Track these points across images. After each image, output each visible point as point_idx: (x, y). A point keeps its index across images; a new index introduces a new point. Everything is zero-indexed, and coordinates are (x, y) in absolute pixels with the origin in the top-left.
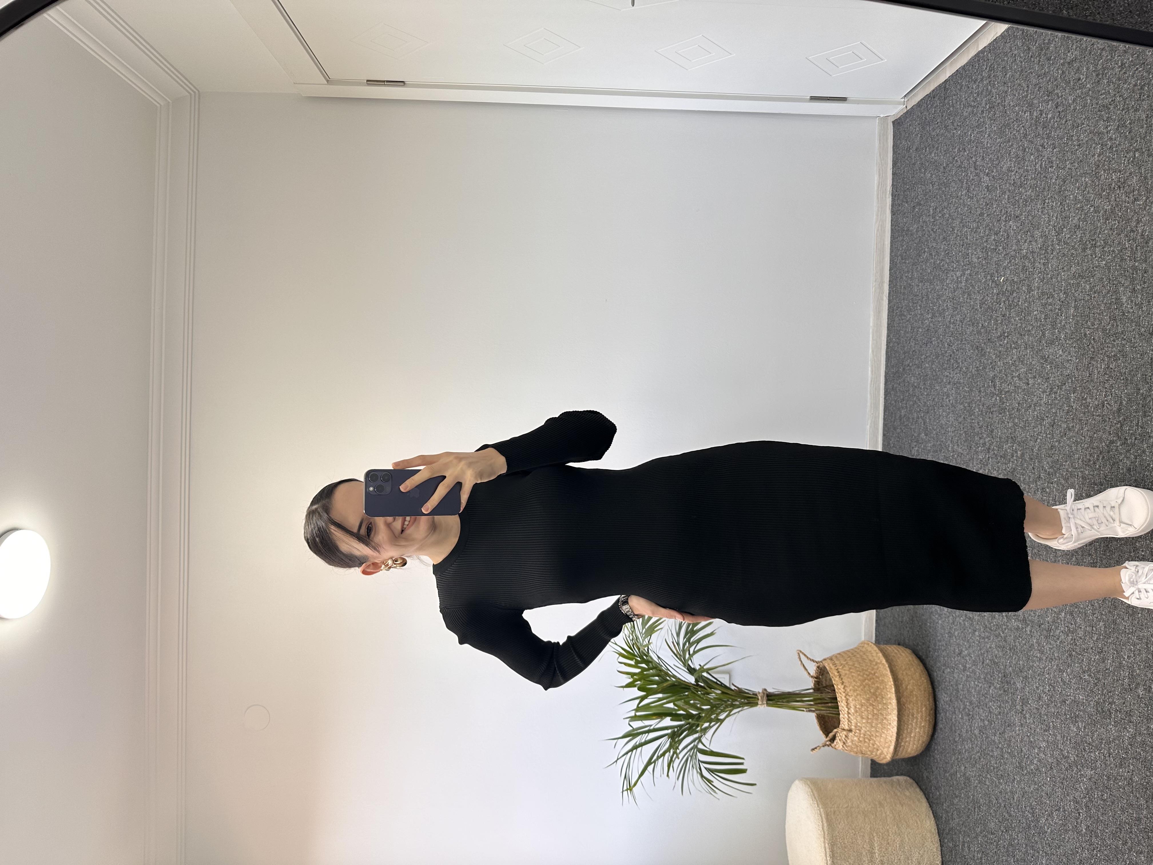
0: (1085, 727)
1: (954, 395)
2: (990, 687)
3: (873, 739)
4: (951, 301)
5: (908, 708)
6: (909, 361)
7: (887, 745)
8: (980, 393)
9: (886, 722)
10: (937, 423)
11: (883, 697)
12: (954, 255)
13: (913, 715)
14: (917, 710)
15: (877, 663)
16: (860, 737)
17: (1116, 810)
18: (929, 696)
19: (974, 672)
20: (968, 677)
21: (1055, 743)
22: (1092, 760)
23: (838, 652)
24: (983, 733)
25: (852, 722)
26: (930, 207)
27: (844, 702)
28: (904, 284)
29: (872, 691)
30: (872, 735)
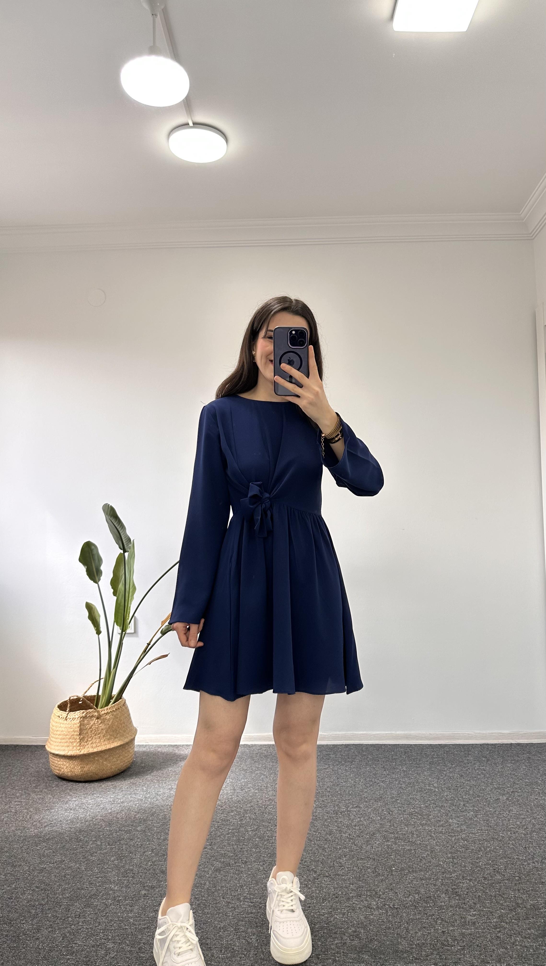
6: (371, 758)
28: (429, 753)
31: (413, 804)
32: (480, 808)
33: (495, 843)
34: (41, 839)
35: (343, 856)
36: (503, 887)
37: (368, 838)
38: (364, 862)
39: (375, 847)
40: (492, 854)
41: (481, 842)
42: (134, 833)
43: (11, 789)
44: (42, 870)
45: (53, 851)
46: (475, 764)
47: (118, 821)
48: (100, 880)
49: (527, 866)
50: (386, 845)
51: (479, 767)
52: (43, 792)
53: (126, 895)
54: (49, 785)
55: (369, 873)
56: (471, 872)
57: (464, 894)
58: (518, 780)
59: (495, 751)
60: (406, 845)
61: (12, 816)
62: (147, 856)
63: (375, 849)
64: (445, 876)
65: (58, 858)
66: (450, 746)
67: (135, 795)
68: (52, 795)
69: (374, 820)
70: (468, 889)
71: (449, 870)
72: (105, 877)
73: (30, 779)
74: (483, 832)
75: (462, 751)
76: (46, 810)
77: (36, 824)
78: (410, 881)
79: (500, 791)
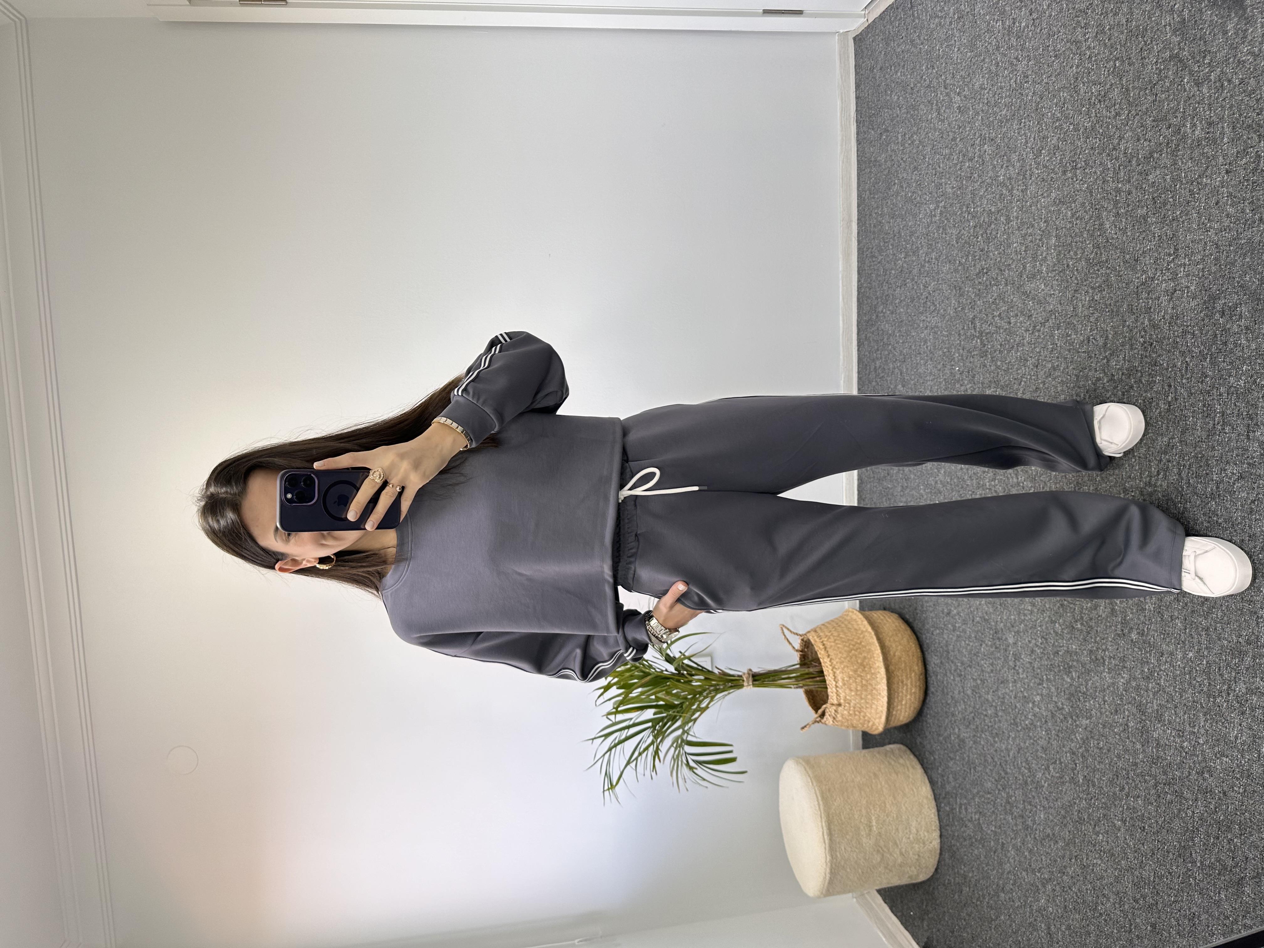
0: (1079, 677)
1: (931, 341)
2: (981, 645)
3: (863, 711)
4: (925, 238)
5: (897, 675)
6: (882, 307)
7: (878, 716)
8: (960, 337)
9: (876, 693)
10: (915, 372)
11: (871, 667)
12: (926, 186)
13: (902, 682)
14: (907, 679)
15: (862, 632)
16: (850, 710)
17: (1113, 756)
18: (918, 661)
19: (964, 631)
20: (958, 637)
21: (1050, 696)
22: (1087, 709)
23: (822, 623)
24: (976, 693)
25: (841, 695)
26: (898, 133)
27: (831, 675)
28: (873, 221)
29: (859, 661)
30: (863, 707)
51: (898, 143)
58: (922, 82)
66: (860, 189)
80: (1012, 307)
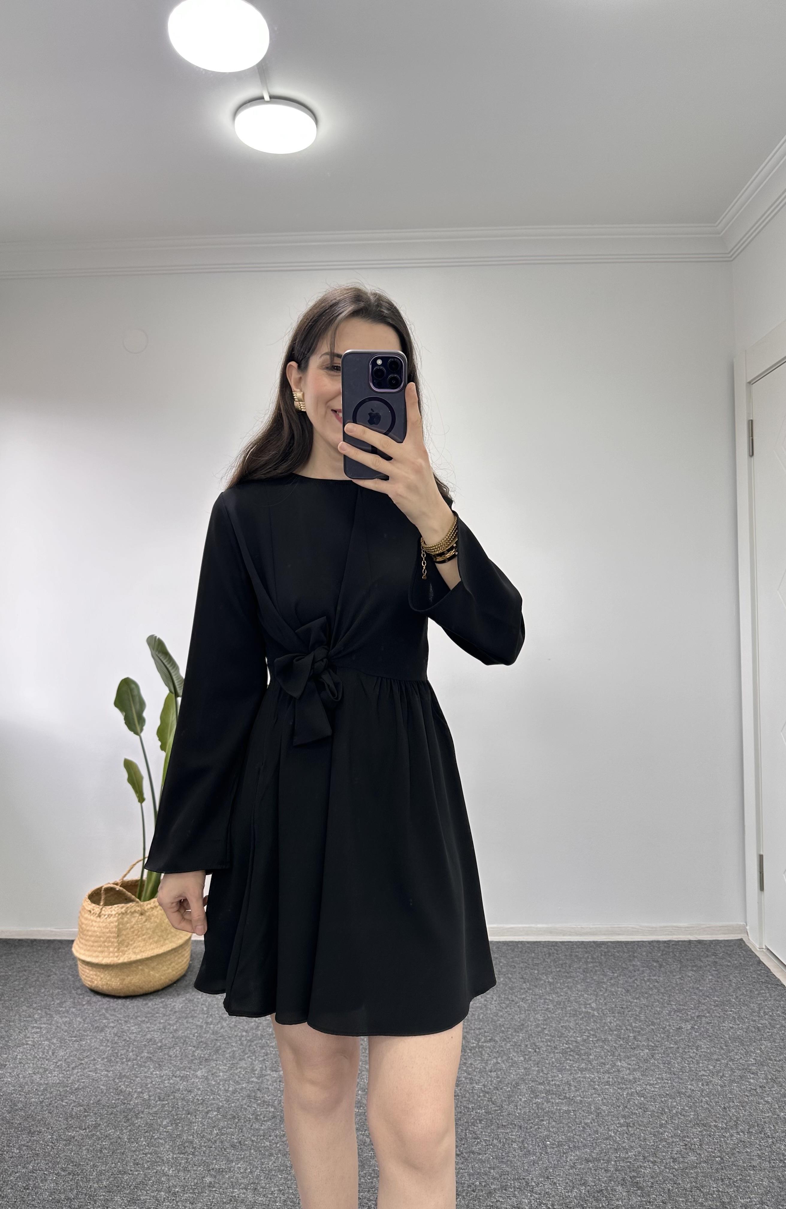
0: (167, 1132)
4: (566, 999)
12: (612, 1000)
21: (149, 1107)
26: (659, 977)
28: (581, 955)
31: (566, 1037)
32: (657, 1043)
33: (682, 1100)
34: (68, 1089)
35: (478, 1121)
36: (701, 1174)
37: (509, 1091)
38: (506, 1131)
39: (521, 1107)
40: (679, 1118)
41: (663, 1100)
42: (193, 1080)
43: (27, 1006)
44: (70, 1140)
45: (85, 1109)
46: (643, 972)
47: (171, 1060)
48: (149, 1158)
49: (729, 1138)
50: (535, 1103)
51: (650, 976)
52: (70, 1012)
53: (185, 1184)
54: (78, 1002)
55: (515, 1151)
56: (654, 1149)
57: (647, 1186)
58: (703, 997)
59: (669, 952)
60: (562, 1103)
61: (28, 1051)
62: (212, 1118)
63: (520, 1109)
64: (620, 1155)
65: (91, 1121)
66: (609, 944)
67: (193, 1020)
68: (82, 1018)
69: (515, 1062)
70: (652, 1177)
71: (623, 1145)
72: (156, 1153)
73: (53, 992)
74: (665, 1083)
75: (624, 952)
76: (75, 1041)
77: (61, 1064)
78: (572, 1164)
79: (681, 1015)
80: (505, 1074)
